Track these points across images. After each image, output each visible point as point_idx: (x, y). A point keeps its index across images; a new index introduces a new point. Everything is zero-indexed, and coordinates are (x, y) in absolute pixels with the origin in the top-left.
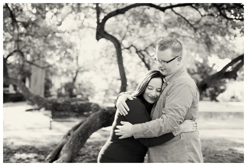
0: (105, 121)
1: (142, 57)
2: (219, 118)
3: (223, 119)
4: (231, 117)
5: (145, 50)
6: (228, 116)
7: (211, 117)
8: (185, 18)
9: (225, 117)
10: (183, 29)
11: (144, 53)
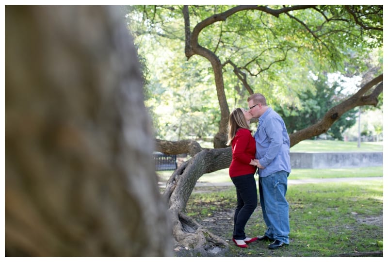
0: (210, 164)
1: (242, 77)
2: (347, 162)
3: (354, 164)
4: (365, 160)
5: (245, 68)
6: (361, 160)
7: (337, 161)
8: (302, 23)
9: (357, 161)
10: (299, 37)
11: (244, 71)
